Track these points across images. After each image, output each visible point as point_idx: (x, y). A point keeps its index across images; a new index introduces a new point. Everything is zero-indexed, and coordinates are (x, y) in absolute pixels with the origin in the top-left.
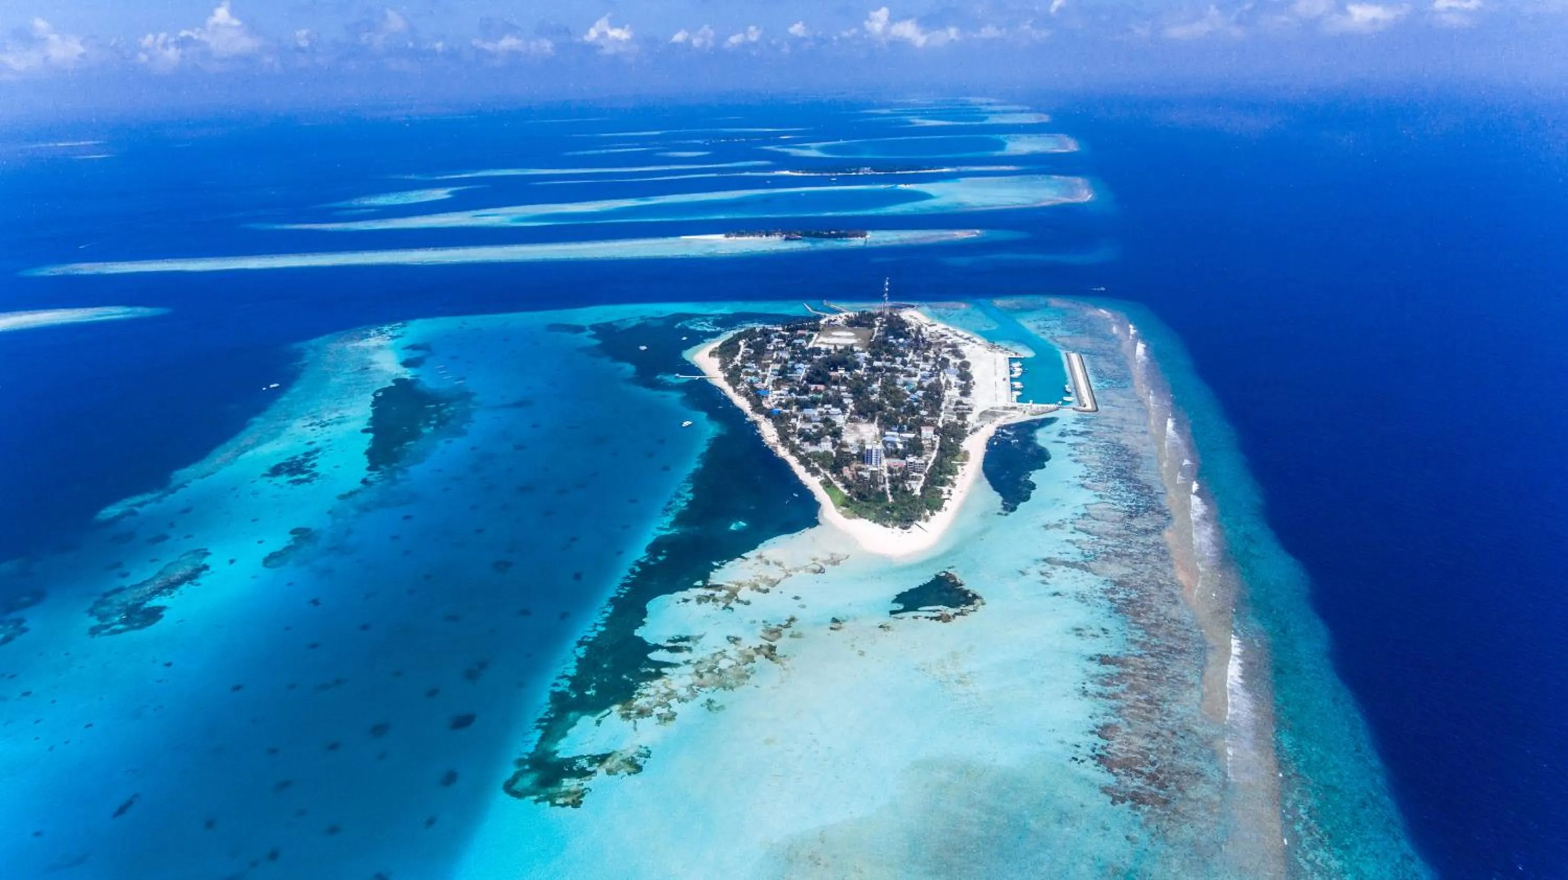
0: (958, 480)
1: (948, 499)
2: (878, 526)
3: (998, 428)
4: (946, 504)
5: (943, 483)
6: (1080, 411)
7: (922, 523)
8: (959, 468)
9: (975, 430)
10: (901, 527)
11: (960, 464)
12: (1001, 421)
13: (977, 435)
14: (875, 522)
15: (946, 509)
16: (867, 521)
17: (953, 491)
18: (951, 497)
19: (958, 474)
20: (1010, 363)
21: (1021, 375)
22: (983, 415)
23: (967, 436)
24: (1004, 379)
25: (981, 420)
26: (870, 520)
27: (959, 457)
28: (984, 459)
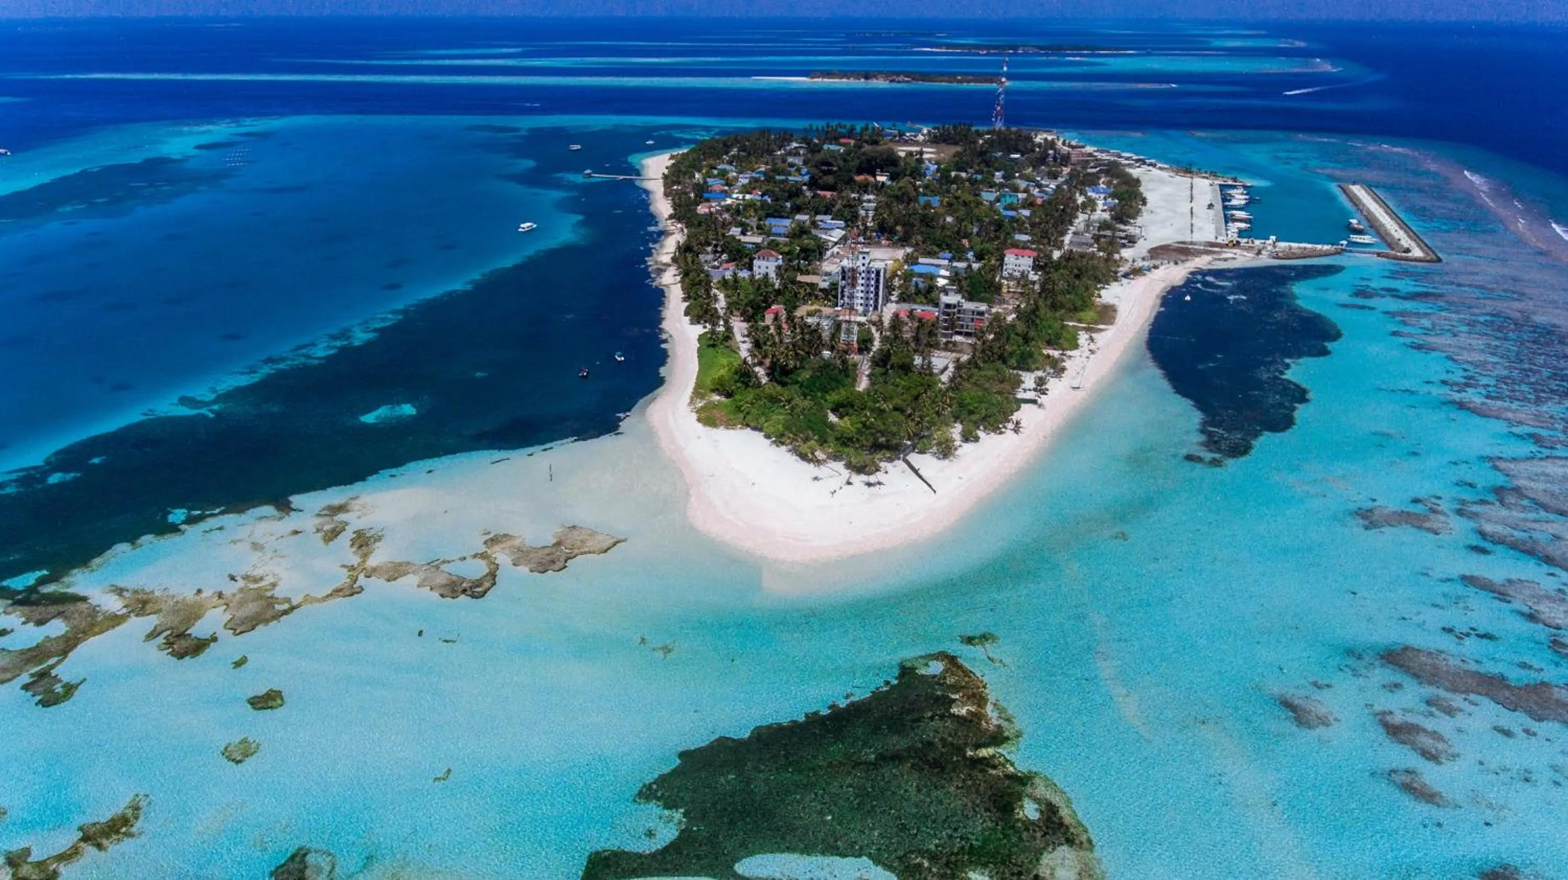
0: (1075, 361)
1: (1034, 402)
2: (783, 457)
3: (1192, 273)
4: (1025, 414)
5: (1025, 363)
6: (1396, 258)
7: (926, 462)
8: (1083, 338)
9: (1137, 272)
10: (849, 466)
11: (1087, 330)
12: (1202, 262)
13: (1140, 283)
14: (779, 442)
15: (1017, 430)
16: (759, 436)
17: (1053, 385)
18: (1043, 399)
19: (1076, 346)
20: (1221, 191)
21: (1247, 204)
22: (1160, 253)
23: (1116, 279)
24: (1210, 206)
25: (1152, 258)
26: (767, 436)
27: (1089, 315)
28: (1153, 324)
